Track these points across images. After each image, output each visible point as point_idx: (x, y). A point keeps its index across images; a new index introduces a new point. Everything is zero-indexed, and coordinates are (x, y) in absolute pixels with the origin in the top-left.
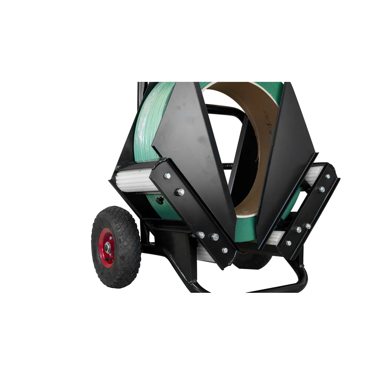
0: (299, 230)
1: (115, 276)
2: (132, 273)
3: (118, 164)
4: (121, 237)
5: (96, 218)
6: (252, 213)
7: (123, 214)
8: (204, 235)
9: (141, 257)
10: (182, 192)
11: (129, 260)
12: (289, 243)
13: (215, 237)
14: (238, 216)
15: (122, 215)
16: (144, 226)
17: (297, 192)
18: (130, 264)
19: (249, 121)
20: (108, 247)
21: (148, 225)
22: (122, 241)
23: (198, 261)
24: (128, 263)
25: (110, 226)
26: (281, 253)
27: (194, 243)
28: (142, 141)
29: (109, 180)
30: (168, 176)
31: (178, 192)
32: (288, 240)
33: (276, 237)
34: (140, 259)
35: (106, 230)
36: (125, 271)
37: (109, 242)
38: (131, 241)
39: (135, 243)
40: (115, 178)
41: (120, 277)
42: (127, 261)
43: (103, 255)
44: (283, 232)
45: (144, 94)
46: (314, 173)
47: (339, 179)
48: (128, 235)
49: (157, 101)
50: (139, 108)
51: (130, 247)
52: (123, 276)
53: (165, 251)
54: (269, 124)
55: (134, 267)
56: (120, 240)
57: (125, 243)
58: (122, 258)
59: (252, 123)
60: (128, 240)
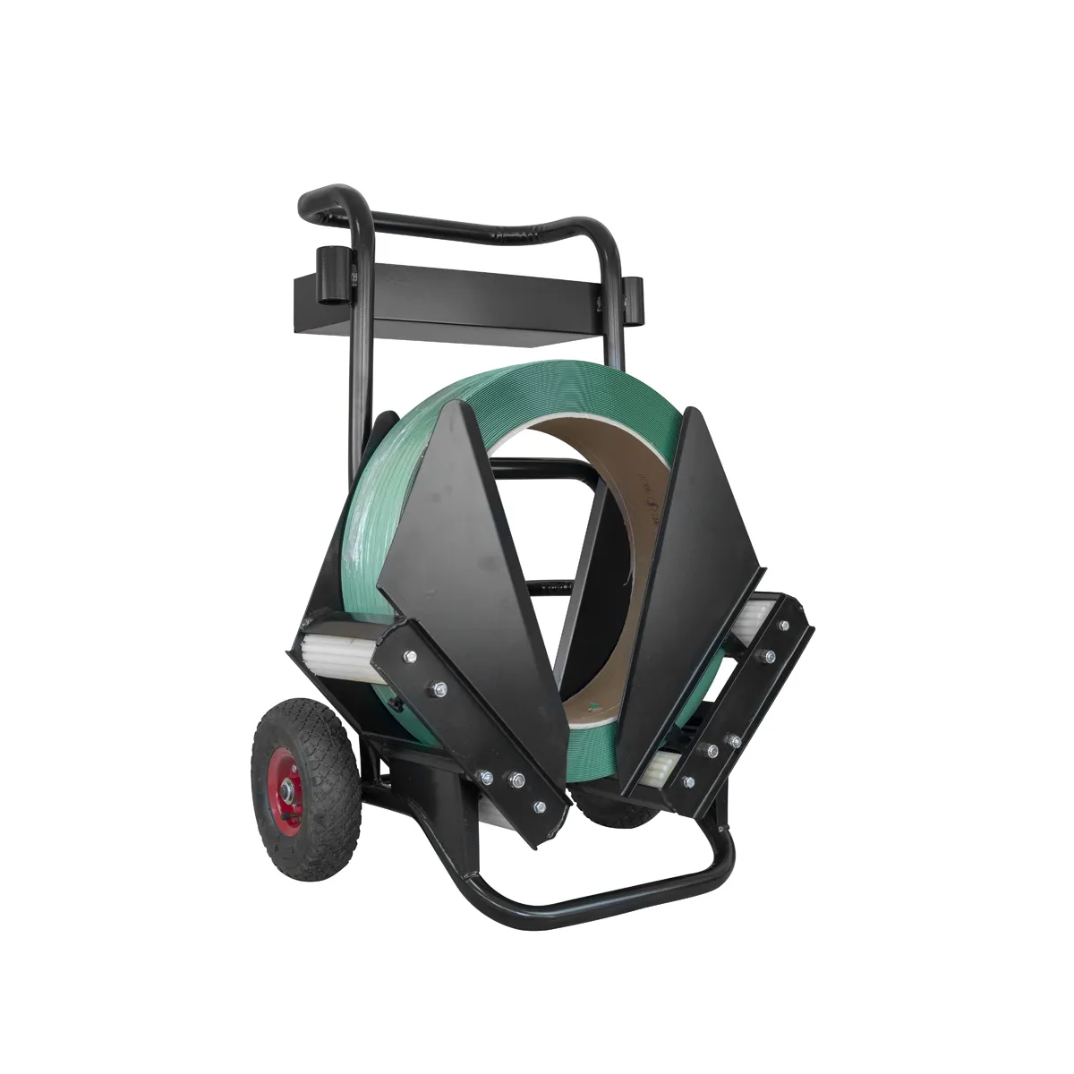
0: (712, 751)
1: (304, 857)
2: (342, 851)
3: (307, 615)
4: (316, 773)
5: (260, 723)
6: (606, 717)
7: (320, 719)
8: (492, 779)
9: (362, 814)
10: (441, 689)
11: (333, 824)
12: (690, 782)
13: (517, 780)
14: (572, 726)
15: (317, 722)
16: (370, 749)
17: (716, 657)
18: (336, 832)
19: (609, 491)
20: (289, 790)
21: (377, 746)
22: (318, 780)
23: (481, 824)
24: (333, 831)
25: (291, 747)
26: (670, 805)
27: (472, 792)
28: (359, 568)
29: (286, 652)
30: (411, 657)
31: (433, 690)
32: (688, 776)
33: (662, 767)
34: (358, 821)
35: (283, 753)
36: (326, 846)
37: (291, 779)
38: (338, 781)
39: (346, 786)
40: (301, 647)
41: (315, 859)
42: (330, 825)
43: (279, 807)
44: (677, 757)
45: (363, 452)
46: (753, 617)
47: (812, 630)
48: (332, 769)
49: (390, 475)
50: (354, 484)
51: (335, 795)
52: (323, 858)
53: (412, 805)
54: (653, 504)
55: (345, 837)
56: (314, 779)
57: (326, 787)
58: (320, 819)
59: (615, 497)
60: (331, 779)
